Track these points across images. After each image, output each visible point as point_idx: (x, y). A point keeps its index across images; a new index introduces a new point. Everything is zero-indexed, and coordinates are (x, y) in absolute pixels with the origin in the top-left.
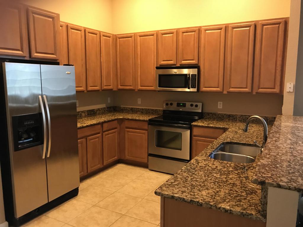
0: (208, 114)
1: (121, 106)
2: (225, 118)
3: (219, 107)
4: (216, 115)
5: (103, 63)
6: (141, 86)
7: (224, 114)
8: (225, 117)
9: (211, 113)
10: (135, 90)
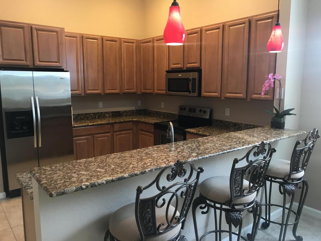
0: (217, 121)
1: (150, 109)
2: (231, 127)
3: (226, 115)
4: (223, 123)
5: (124, 68)
6: (158, 90)
7: (230, 123)
8: (231, 125)
9: (219, 120)
10: (153, 94)
